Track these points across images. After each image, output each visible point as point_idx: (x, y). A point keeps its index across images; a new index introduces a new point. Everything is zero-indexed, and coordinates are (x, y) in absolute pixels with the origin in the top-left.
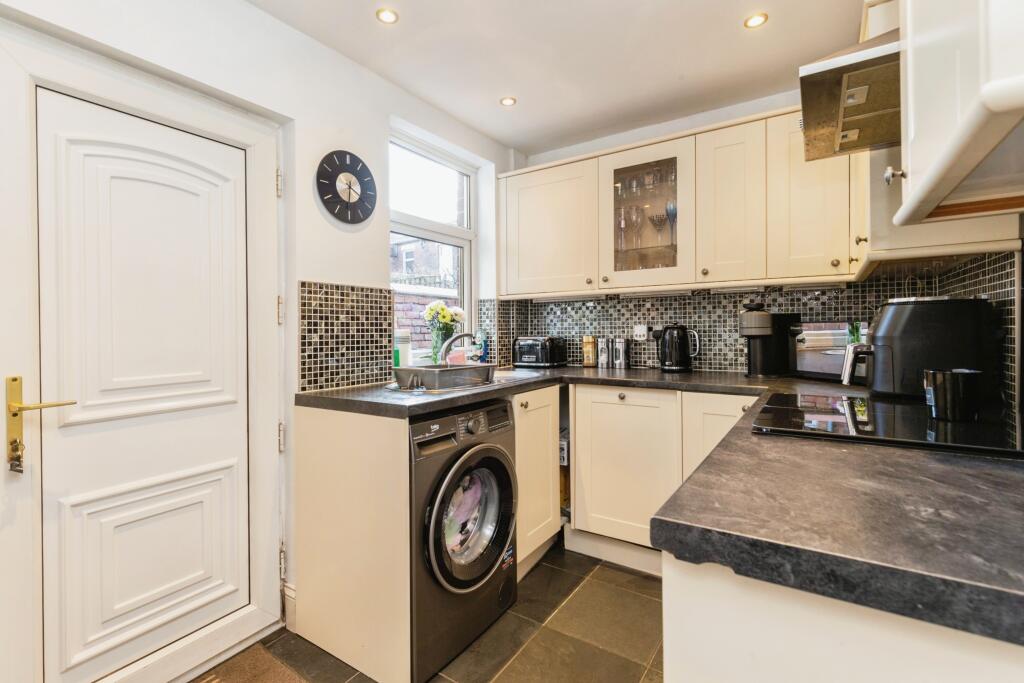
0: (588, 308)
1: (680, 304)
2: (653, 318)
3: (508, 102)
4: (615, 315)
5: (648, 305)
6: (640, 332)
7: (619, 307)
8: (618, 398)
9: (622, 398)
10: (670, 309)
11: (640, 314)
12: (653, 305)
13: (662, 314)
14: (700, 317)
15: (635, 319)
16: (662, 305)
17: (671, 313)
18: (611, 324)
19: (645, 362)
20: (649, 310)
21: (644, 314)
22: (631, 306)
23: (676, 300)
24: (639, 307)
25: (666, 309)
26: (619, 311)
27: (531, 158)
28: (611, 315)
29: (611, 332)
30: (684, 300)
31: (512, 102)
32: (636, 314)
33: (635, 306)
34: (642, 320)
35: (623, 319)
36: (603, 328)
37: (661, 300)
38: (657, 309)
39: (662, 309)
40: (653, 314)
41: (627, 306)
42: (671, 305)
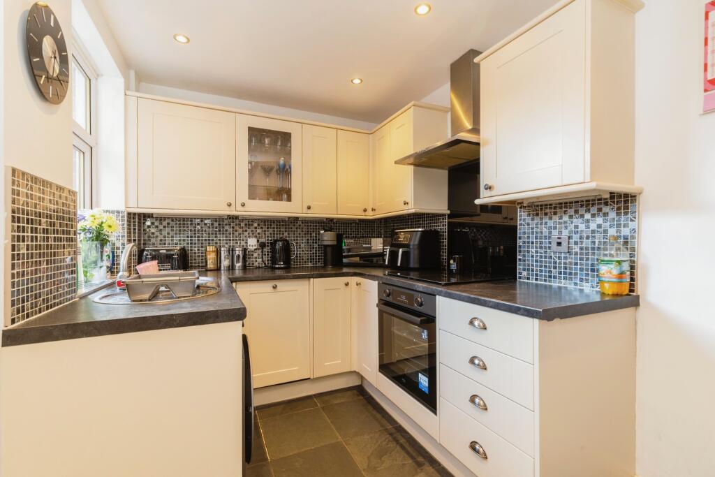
0: (205, 224)
1: (277, 225)
2: (259, 234)
3: (182, 39)
4: (230, 230)
5: (256, 225)
6: (252, 243)
7: (233, 225)
8: (272, 288)
9: (275, 287)
10: (271, 228)
11: (249, 231)
12: (259, 225)
13: (265, 231)
14: (289, 234)
15: (246, 234)
16: (265, 225)
17: (271, 231)
18: (226, 237)
19: (253, 264)
20: (256, 228)
21: (252, 231)
22: (243, 225)
23: (274, 222)
24: (248, 225)
25: (268, 228)
26: (233, 227)
27: (144, 85)
28: (226, 231)
29: (227, 244)
30: (280, 222)
31: (185, 40)
32: (246, 231)
33: (246, 225)
34: (251, 235)
35: (236, 234)
36: (220, 240)
37: (265, 222)
38: (262, 228)
39: (265, 228)
40: (259, 231)
41: (240, 225)
42: (271, 225)
